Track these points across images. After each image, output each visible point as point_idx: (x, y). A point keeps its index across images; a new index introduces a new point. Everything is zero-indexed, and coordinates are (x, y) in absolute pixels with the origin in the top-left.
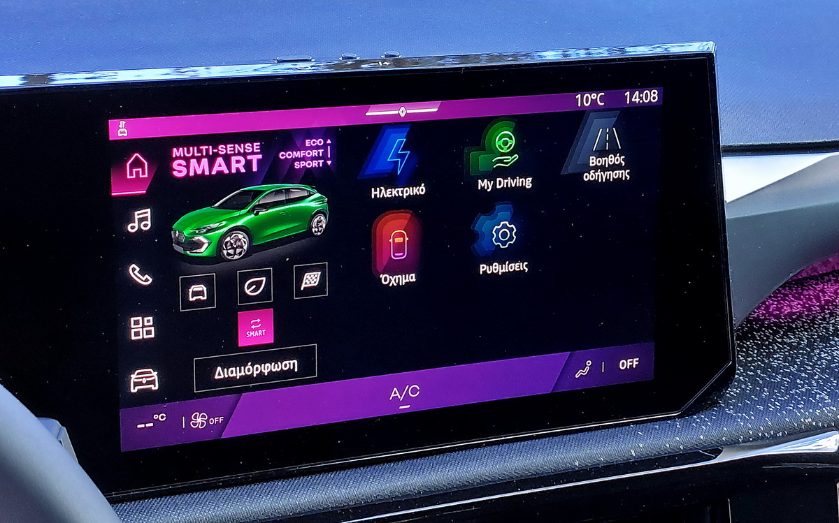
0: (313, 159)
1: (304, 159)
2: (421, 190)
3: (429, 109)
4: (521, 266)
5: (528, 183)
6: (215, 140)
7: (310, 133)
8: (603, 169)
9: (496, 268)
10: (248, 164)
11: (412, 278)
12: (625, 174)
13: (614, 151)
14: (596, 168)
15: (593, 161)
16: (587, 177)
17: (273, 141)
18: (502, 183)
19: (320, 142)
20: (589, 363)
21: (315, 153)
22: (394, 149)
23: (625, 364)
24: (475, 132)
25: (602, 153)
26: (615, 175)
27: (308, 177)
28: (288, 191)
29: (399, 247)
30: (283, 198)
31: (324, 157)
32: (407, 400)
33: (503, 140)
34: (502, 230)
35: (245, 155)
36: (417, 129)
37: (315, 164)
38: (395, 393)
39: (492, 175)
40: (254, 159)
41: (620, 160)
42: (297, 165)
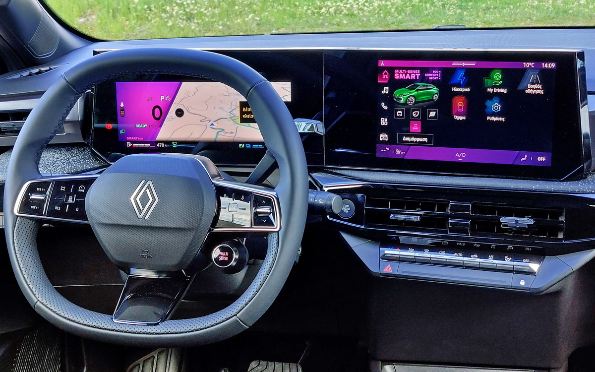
0: (435, 77)
1: (432, 76)
2: (468, 90)
3: (472, 64)
4: (502, 119)
5: (505, 91)
6: (407, 69)
7: (435, 69)
8: (533, 89)
9: (493, 119)
10: (416, 77)
11: (464, 118)
12: (542, 92)
13: (538, 83)
14: (530, 89)
15: (529, 86)
16: (527, 91)
17: (424, 70)
18: (496, 90)
19: (437, 72)
20: (526, 156)
21: (436, 75)
22: (460, 76)
23: (540, 159)
24: (487, 73)
25: (533, 83)
26: (538, 92)
27: (433, 82)
28: (427, 86)
29: (460, 108)
30: (425, 88)
31: (438, 76)
32: (461, 157)
33: (497, 76)
34: (496, 106)
35: (415, 74)
36: (468, 70)
37: (435, 78)
38: (457, 155)
39: (493, 87)
40: (418, 75)
41: (540, 86)
42: (430, 78)
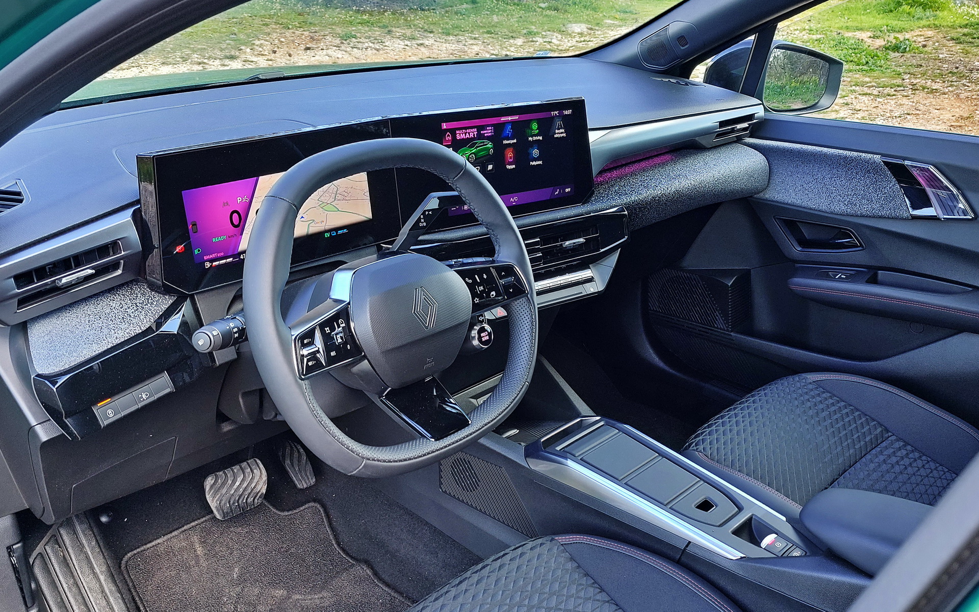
0: (489, 133)
1: (487, 133)
2: (515, 141)
3: (516, 118)
4: (540, 162)
5: (541, 138)
6: (466, 128)
7: (488, 126)
8: (559, 133)
9: (534, 163)
10: (474, 135)
11: (514, 166)
12: (564, 135)
13: (562, 128)
14: (557, 133)
15: (557, 131)
16: (556, 136)
17: (480, 128)
18: (535, 138)
19: (490, 128)
20: (558, 190)
21: (489, 131)
22: (509, 130)
23: (568, 190)
24: (527, 123)
25: (559, 129)
26: (562, 135)
27: (488, 138)
28: (484, 142)
29: (511, 158)
30: (482, 144)
31: (492, 132)
32: (515, 201)
33: (535, 126)
34: (536, 152)
35: (473, 132)
36: (513, 123)
37: (489, 134)
38: (512, 199)
39: (532, 136)
40: (475, 133)
41: (563, 130)
42: (485, 135)
